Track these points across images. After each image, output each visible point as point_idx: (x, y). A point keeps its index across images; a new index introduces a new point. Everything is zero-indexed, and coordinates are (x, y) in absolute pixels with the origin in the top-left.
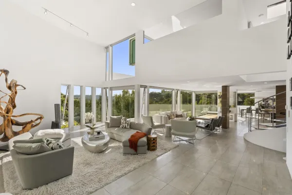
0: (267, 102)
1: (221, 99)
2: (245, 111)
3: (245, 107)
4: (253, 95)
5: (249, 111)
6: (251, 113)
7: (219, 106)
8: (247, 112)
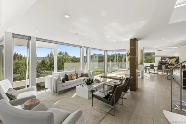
0: (165, 59)
1: (129, 57)
2: (149, 68)
3: (149, 64)
4: (154, 54)
5: (152, 67)
6: (154, 69)
7: (127, 64)
8: (151, 68)
